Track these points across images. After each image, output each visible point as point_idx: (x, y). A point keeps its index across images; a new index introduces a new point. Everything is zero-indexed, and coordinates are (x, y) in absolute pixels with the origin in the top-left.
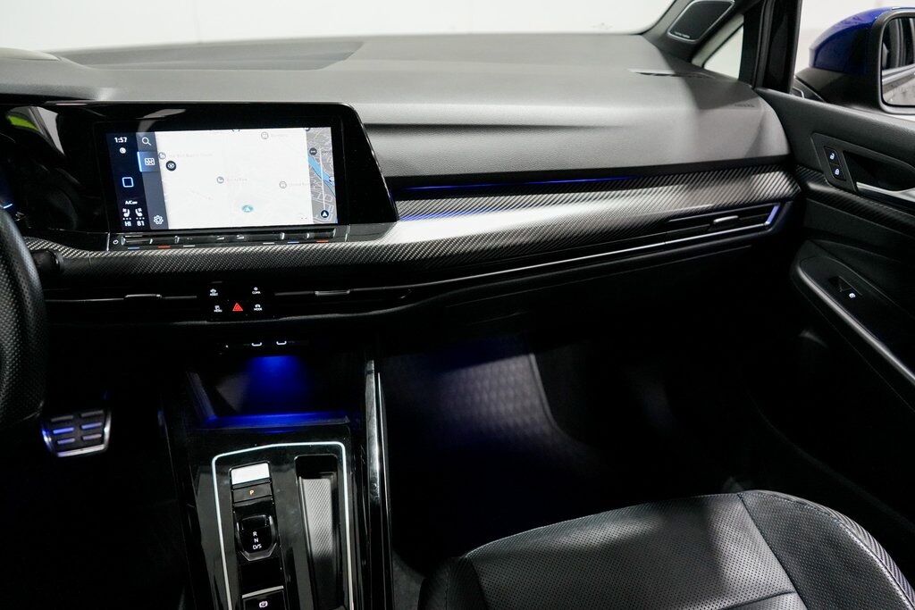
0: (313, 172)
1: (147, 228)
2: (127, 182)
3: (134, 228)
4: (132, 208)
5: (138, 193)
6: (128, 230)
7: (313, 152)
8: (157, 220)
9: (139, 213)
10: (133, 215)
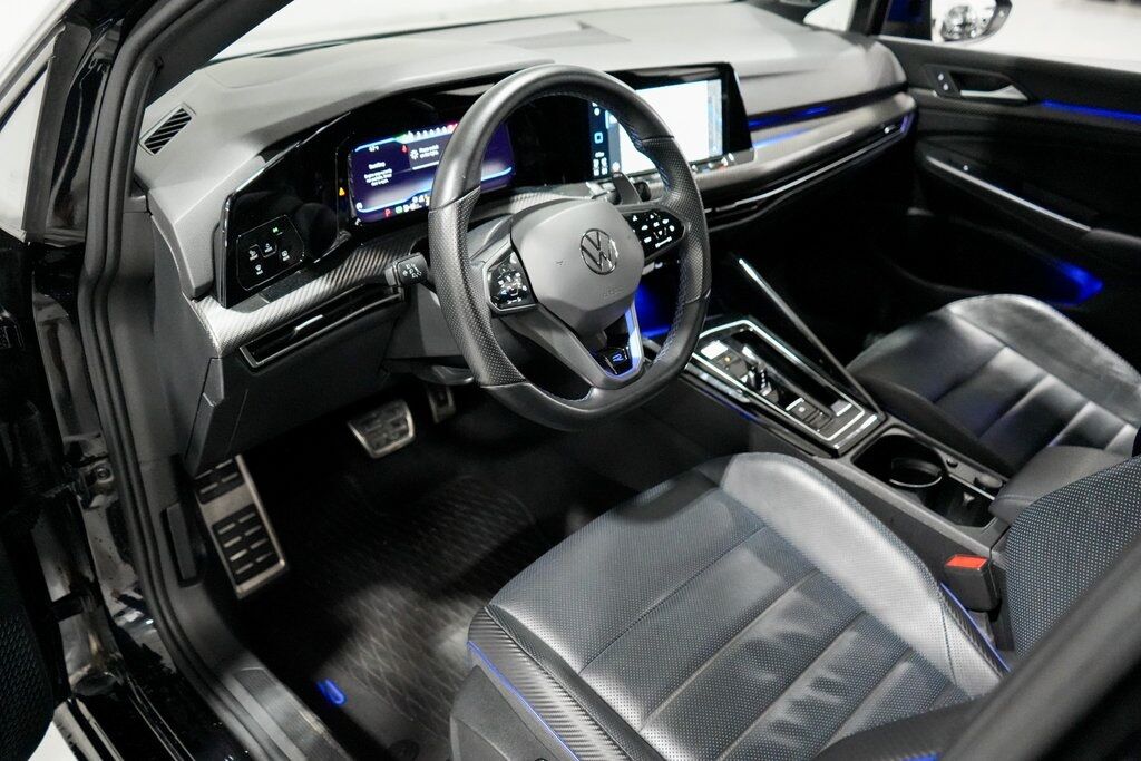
0: (710, 114)
1: (610, 174)
2: (598, 138)
3: (601, 176)
4: (600, 159)
5: (604, 147)
6: (597, 178)
7: (710, 101)
8: (615, 167)
9: (604, 161)
10: (600, 165)
